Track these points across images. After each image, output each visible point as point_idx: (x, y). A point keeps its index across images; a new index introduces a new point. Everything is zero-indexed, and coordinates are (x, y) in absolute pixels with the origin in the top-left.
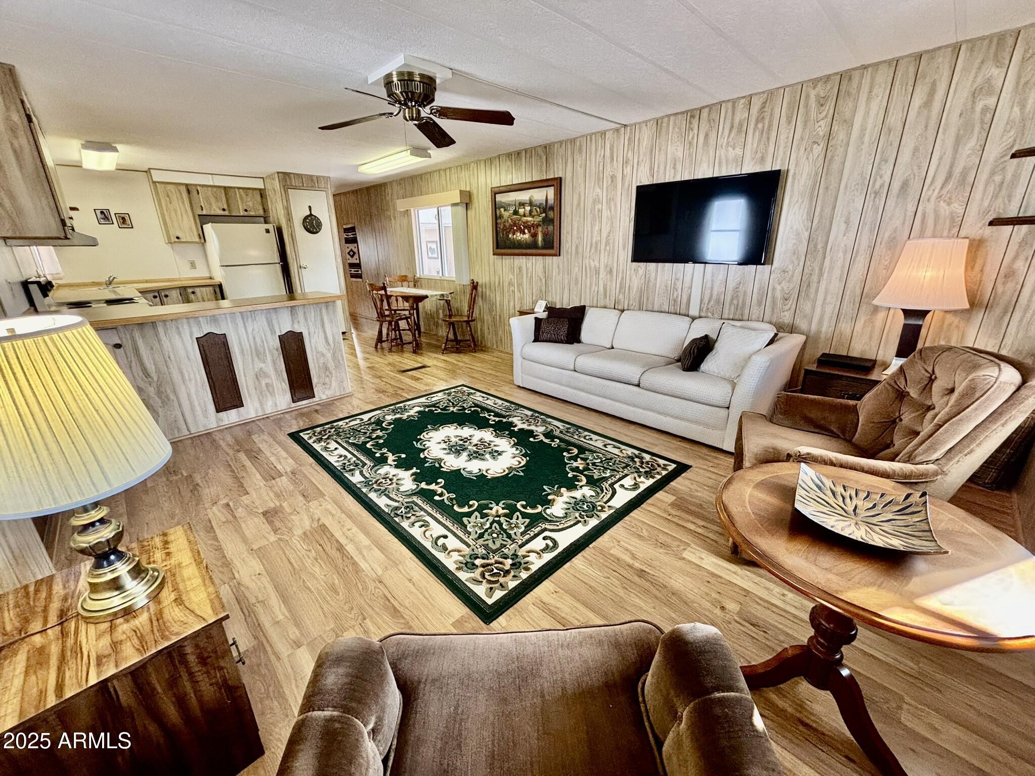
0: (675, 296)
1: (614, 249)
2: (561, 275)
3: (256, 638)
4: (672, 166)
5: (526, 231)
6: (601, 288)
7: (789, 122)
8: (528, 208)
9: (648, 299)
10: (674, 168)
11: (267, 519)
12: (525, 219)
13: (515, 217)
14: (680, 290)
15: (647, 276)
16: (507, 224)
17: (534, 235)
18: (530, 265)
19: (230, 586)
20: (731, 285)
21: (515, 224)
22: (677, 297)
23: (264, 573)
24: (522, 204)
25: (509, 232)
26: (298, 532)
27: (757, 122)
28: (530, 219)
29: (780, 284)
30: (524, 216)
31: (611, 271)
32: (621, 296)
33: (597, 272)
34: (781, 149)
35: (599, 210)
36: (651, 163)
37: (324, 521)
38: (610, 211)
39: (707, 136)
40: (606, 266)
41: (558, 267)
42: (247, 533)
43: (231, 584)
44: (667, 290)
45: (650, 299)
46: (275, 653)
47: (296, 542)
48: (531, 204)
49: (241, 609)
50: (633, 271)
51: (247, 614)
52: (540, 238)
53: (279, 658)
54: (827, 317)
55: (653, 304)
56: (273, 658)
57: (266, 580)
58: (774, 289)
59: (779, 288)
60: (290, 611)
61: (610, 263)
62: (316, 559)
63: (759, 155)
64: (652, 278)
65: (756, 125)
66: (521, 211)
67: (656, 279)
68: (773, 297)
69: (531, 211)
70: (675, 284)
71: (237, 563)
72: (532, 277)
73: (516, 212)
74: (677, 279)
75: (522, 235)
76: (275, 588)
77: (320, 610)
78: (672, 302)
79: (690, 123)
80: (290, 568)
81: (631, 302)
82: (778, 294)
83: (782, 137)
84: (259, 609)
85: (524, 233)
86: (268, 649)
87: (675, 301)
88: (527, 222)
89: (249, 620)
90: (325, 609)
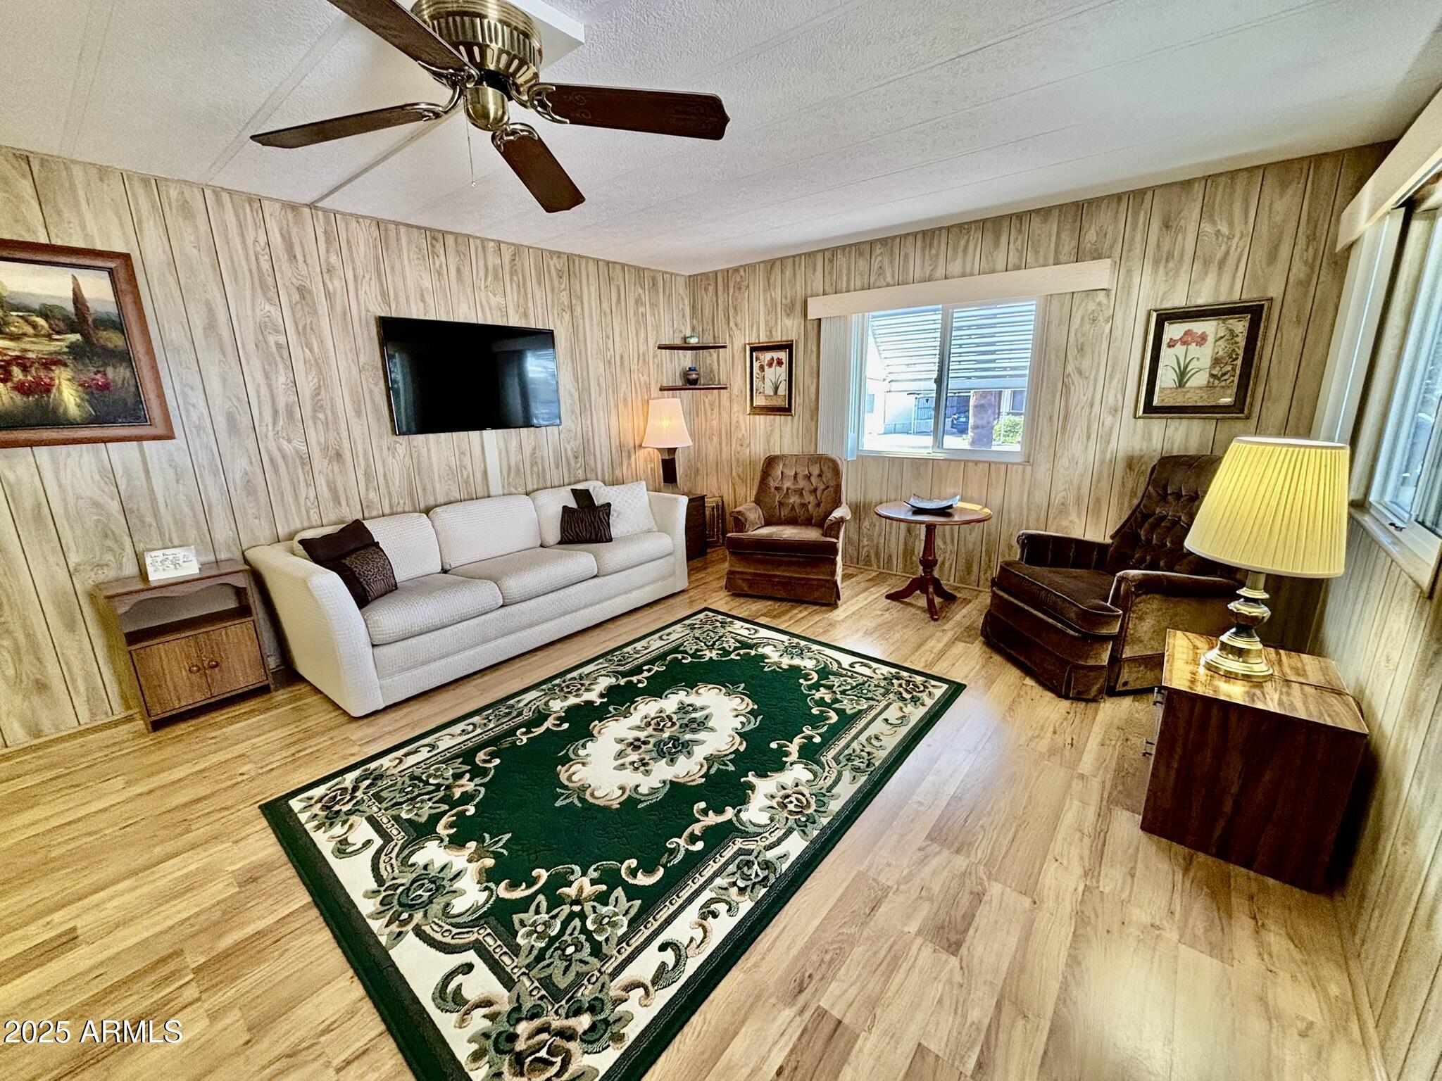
0: (465, 476)
1: (335, 417)
3: (1110, 810)
4: (418, 297)
6: (324, 491)
7: (540, 284)
9: (424, 489)
10: (423, 300)
11: (966, 930)
14: (469, 466)
15: (415, 456)
19: (1098, 882)
20: (527, 451)
22: (468, 476)
23: (1049, 857)
26: (961, 862)
27: (511, 275)
29: (569, 443)
31: (339, 455)
32: (372, 495)
33: (306, 461)
34: (539, 309)
35: (279, 346)
36: (381, 284)
37: (920, 841)
38: (311, 351)
39: (458, 270)
40: (325, 449)
42: (1013, 941)
43: (1095, 884)
44: (453, 473)
45: (429, 487)
46: (1103, 787)
47: (980, 853)
49: (1104, 845)
50: (385, 451)
51: (1102, 834)
53: (1104, 782)
54: (606, 467)
55: (435, 495)
56: (1108, 785)
57: (1057, 847)
58: (565, 450)
59: (569, 447)
60: (1064, 799)
61: (331, 441)
62: (989, 814)
63: (521, 310)
64: (424, 459)
65: (511, 279)
67: (429, 458)
68: (567, 457)
70: (461, 460)
71: (1067, 907)
74: (463, 453)
76: (1055, 829)
77: (1041, 778)
78: (463, 487)
79: (433, 246)
80: (1020, 832)
81: (395, 500)
82: (570, 453)
83: (538, 297)
84: (1088, 827)
86: (1106, 795)
87: (466, 482)
89: (1105, 828)
90: (1037, 774)
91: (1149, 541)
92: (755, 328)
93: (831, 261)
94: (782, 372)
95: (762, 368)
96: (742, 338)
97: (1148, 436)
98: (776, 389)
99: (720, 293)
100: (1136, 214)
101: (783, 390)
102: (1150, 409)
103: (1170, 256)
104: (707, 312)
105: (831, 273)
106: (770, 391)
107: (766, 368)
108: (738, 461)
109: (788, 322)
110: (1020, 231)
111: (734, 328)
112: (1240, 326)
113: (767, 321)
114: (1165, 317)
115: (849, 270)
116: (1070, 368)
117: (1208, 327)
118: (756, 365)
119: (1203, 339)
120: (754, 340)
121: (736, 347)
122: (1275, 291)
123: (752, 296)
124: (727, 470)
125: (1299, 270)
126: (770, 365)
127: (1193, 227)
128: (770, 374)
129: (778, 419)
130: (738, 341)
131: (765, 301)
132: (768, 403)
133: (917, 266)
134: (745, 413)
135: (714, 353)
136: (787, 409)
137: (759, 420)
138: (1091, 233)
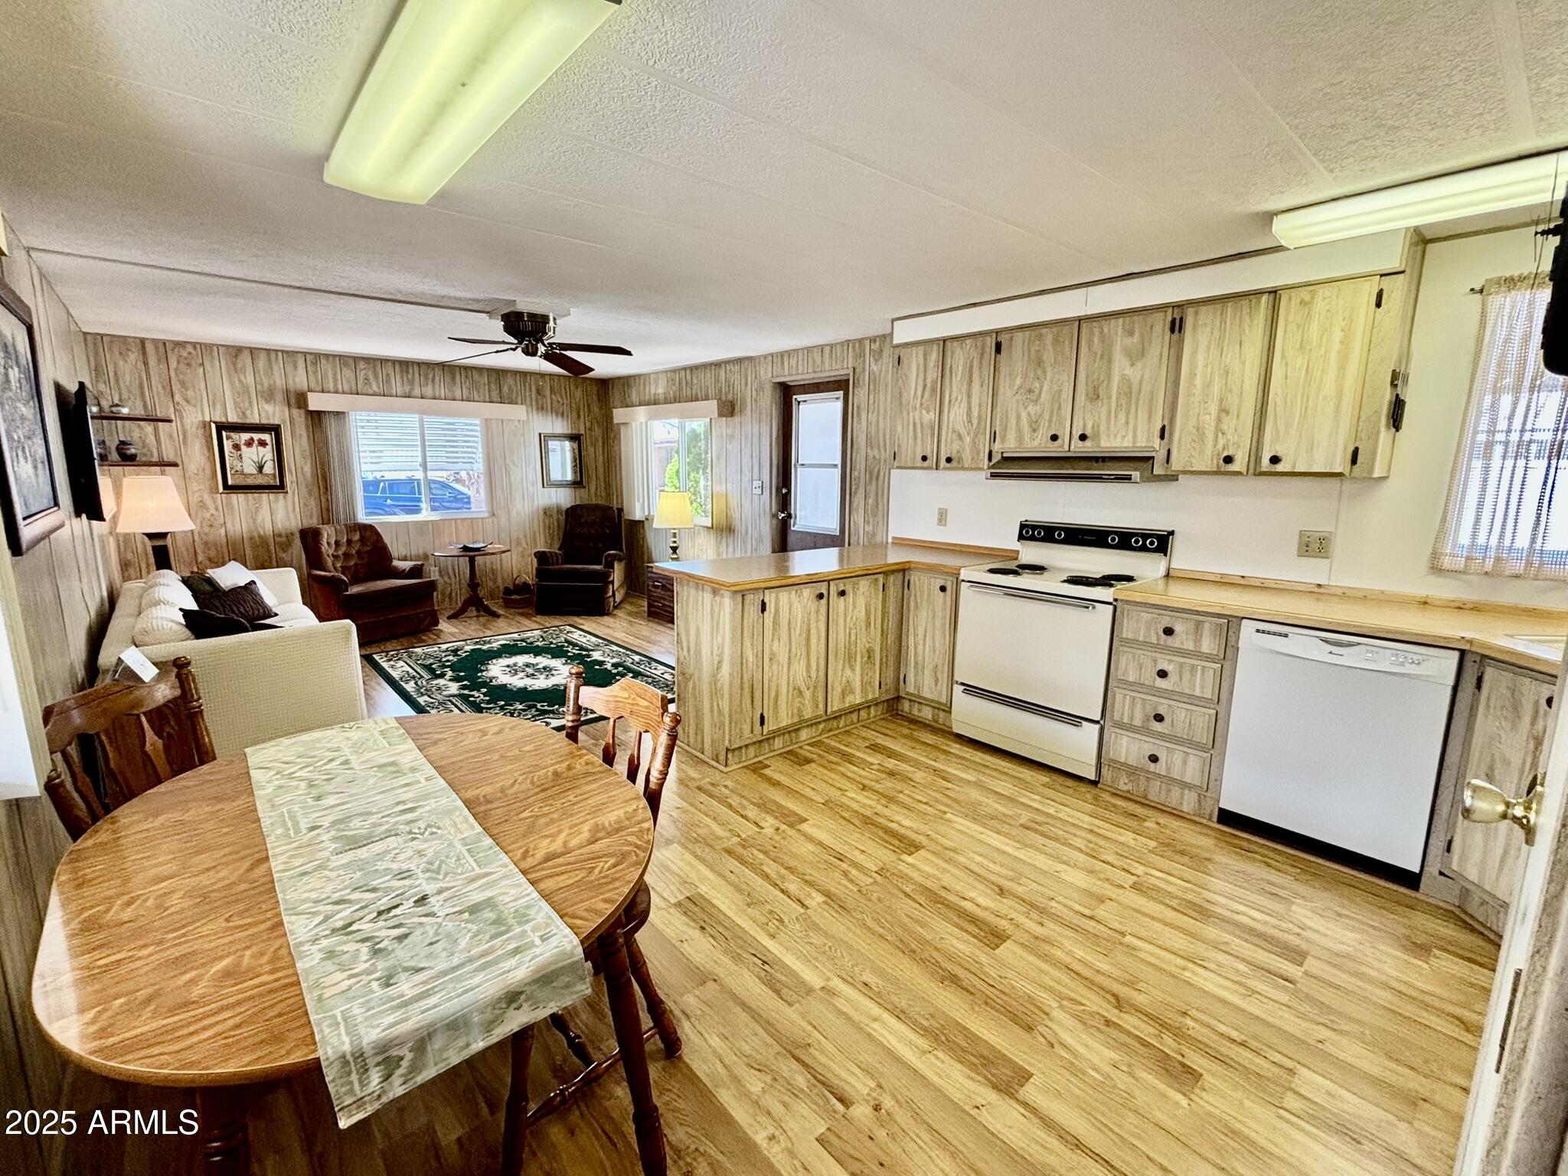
92: (219, 407)
93: (314, 365)
94: (267, 454)
95: (237, 447)
96: (199, 414)
97: (550, 496)
98: (261, 468)
99: (151, 362)
101: (269, 468)
105: (315, 373)
106: (250, 468)
107: (243, 448)
108: (206, 543)
109: (267, 408)
110: (467, 378)
111: (183, 403)
112: (575, 445)
114: (546, 438)
115: (335, 376)
116: (508, 461)
118: (228, 445)
120: (219, 418)
122: (582, 432)
123: (209, 376)
125: (588, 424)
126: (249, 443)
127: (548, 396)
128: (251, 455)
129: (265, 497)
130: (193, 417)
131: (232, 384)
132: (250, 481)
133: (398, 385)
134: (214, 490)
135: (149, 428)
136: (281, 487)
137: (239, 499)
138: (505, 389)
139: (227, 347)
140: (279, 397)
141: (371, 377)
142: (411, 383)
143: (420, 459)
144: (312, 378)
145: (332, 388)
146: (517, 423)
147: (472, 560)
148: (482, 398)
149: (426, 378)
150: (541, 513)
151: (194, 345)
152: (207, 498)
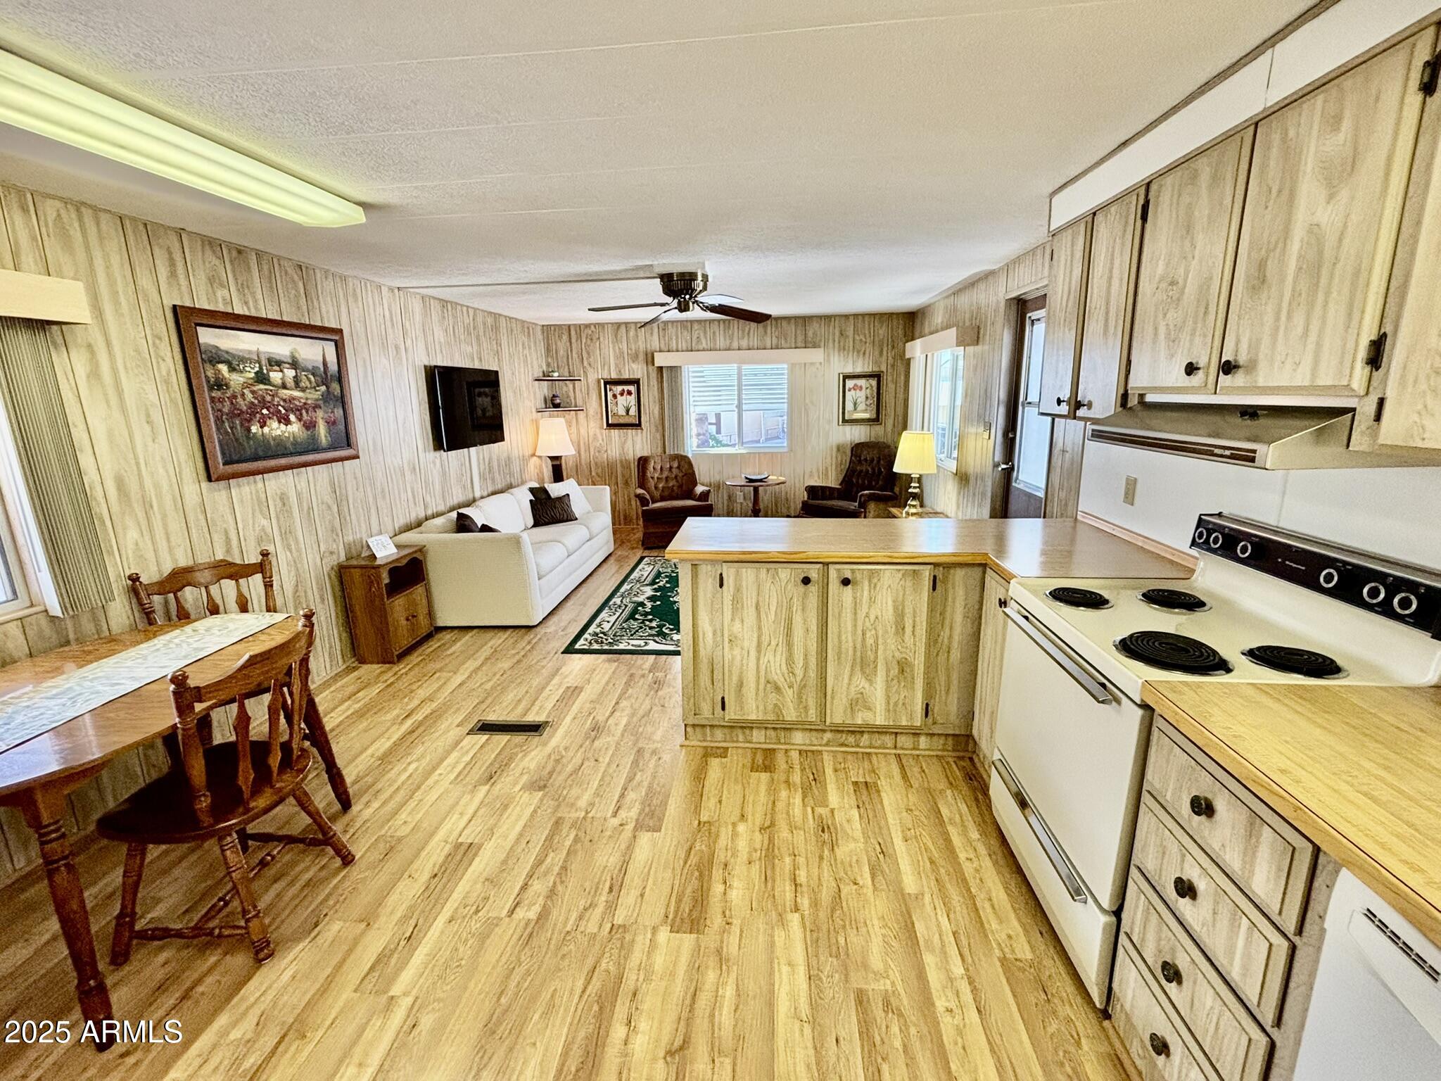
2: (361, 489)
5: (292, 417)
8: (290, 373)
12: (285, 393)
13: (262, 386)
15: (443, 467)
16: (243, 405)
17: (310, 426)
18: (302, 485)
21: (263, 403)
24: (276, 363)
25: (249, 421)
28: (297, 394)
30: (284, 386)
31: (414, 468)
33: (403, 473)
36: (426, 341)
41: (356, 478)
44: (459, 480)
48: (294, 364)
50: (432, 464)
52: (322, 430)
64: (447, 470)
66: (275, 376)
69: (297, 380)
72: (311, 508)
73: (261, 378)
75: (283, 427)
85: (288, 422)
88: (293, 399)
91: (857, 482)
92: (606, 368)
93: (664, 330)
94: (632, 400)
95: (615, 396)
96: (595, 374)
97: (845, 434)
98: (628, 411)
99: (574, 340)
100: (829, 326)
101: (633, 411)
102: (844, 421)
103: (844, 349)
104: (562, 352)
105: (664, 337)
106: (622, 412)
107: (619, 396)
108: (596, 464)
109: (634, 366)
110: (777, 327)
111: (588, 367)
112: (874, 382)
113: (617, 365)
114: (846, 377)
115: (677, 337)
116: (807, 401)
117: (862, 382)
118: (610, 395)
119: (861, 388)
120: (606, 376)
121: (590, 380)
122: (883, 368)
123: (602, 346)
124: (587, 472)
125: (891, 361)
126: (622, 394)
127: (851, 336)
128: (622, 400)
129: (630, 432)
130: (593, 376)
131: (614, 350)
132: (622, 421)
133: (722, 339)
134: (602, 427)
135: (570, 385)
136: (638, 425)
137: (615, 433)
138: (810, 334)
139: (612, 324)
140: (641, 357)
141: (702, 335)
142: (731, 338)
143: (736, 402)
144: (662, 342)
145: (674, 349)
146: (818, 365)
147: (756, 490)
148: (788, 345)
149: (743, 331)
150: (835, 450)
151: (595, 325)
152: (598, 431)
